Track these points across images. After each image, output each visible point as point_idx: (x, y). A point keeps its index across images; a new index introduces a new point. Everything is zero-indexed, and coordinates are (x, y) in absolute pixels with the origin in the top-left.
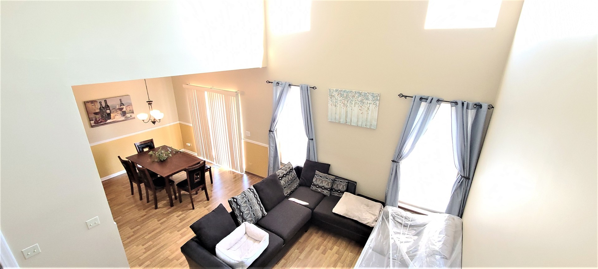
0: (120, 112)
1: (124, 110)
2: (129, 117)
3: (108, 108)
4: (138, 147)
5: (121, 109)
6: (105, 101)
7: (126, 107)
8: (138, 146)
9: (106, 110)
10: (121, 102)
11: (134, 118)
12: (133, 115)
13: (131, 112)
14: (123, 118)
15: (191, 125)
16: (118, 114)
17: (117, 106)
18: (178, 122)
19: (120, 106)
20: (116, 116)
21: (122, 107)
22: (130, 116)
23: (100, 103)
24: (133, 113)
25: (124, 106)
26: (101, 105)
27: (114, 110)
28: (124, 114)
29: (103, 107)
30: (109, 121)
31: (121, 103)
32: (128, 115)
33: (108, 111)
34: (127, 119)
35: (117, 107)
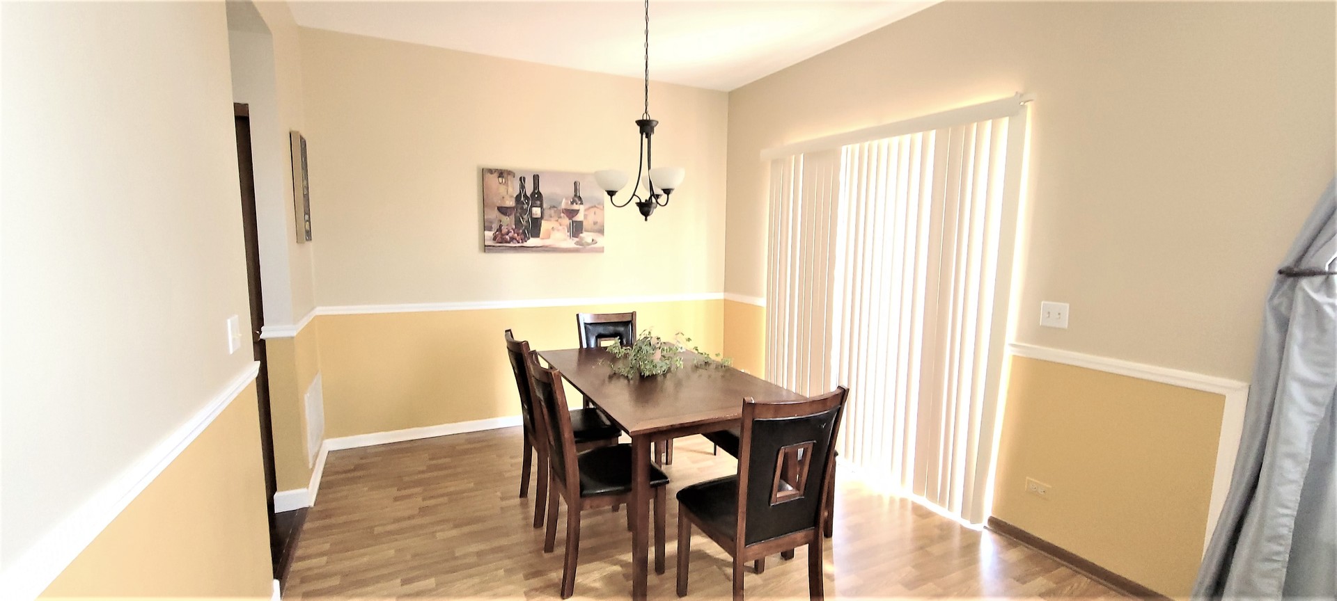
0: (566, 221)
1: (579, 217)
2: (588, 244)
3: (538, 203)
4: (585, 327)
5: (571, 213)
6: (536, 178)
7: (586, 210)
8: (585, 324)
9: (532, 206)
10: (576, 190)
11: (601, 250)
12: (601, 241)
13: (596, 227)
14: (571, 243)
15: (761, 302)
16: (560, 228)
17: (564, 200)
18: (721, 296)
19: (572, 203)
20: (554, 232)
21: (575, 207)
22: (590, 241)
23: (522, 180)
24: (601, 231)
25: (582, 204)
26: (522, 187)
27: (552, 211)
28: (576, 229)
29: (525, 196)
30: (532, 242)
31: (575, 195)
32: (587, 236)
33: (537, 211)
34: (582, 248)
35: (563, 206)
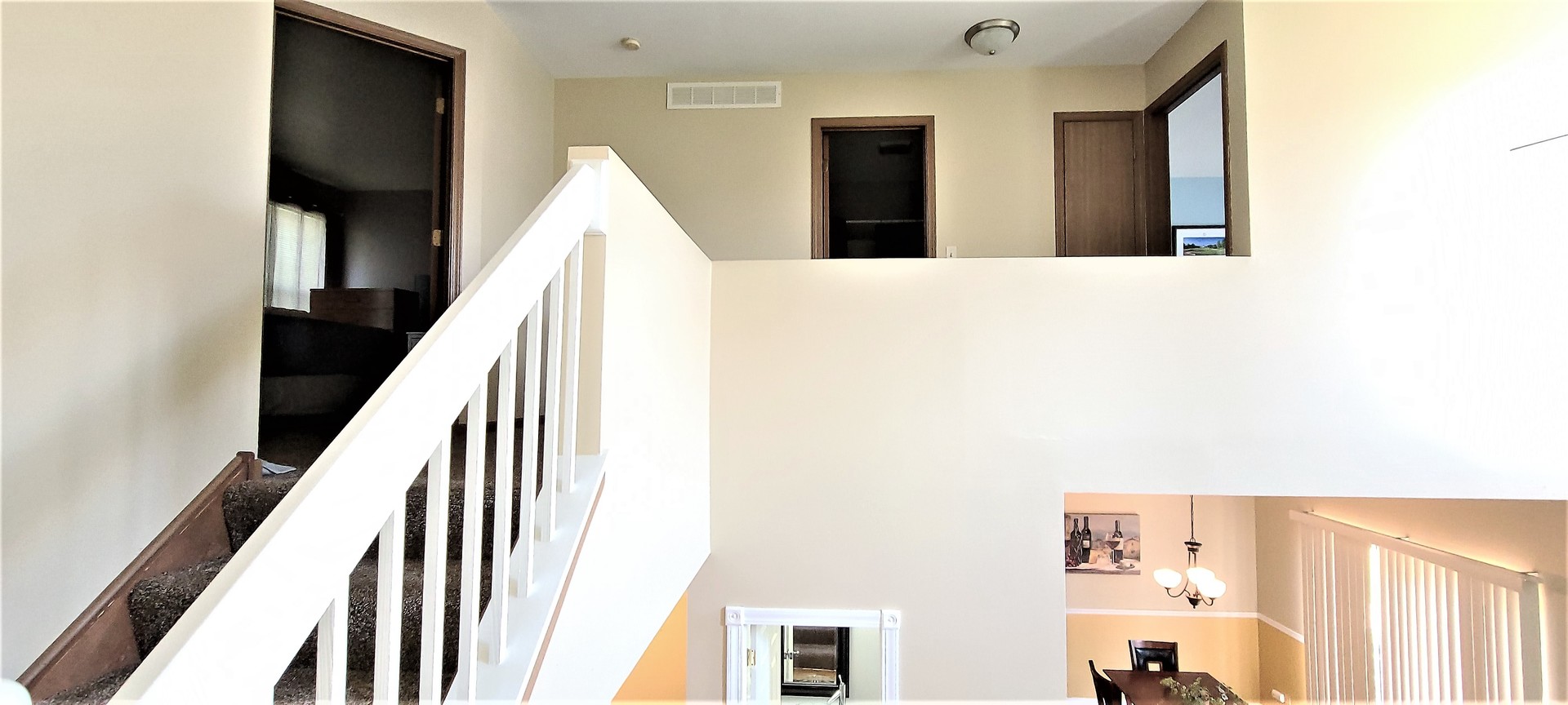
0: (1110, 550)
1: (1120, 547)
2: (1128, 568)
3: (1088, 537)
4: (1136, 652)
5: (1114, 544)
6: (1086, 519)
7: (1125, 542)
8: (1136, 648)
9: (1083, 539)
10: (1116, 528)
11: (1138, 573)
12: (1137, 566)
13: (1134, 555)
14: (1113, 567)
15: (1301, 638)
16: (1105, 555)
17: (1108, 535)
18: (1255, 615)
19: (1114, 537)
20: (1100, 559)
21: (1117, 539)
22: (1129, 566)
23: (1076, 521)
24: (1138, 558)
25: (1121, 537)
26: (1076, 526)
27: (1098, 543)
28: (1118, 556)
29: (1078, 532)
30: (1083, 566)
31: (1117, 531)
32: (1126, 562)
33: (1086, 543)
34: (1121, 571)
35: (1107, 539)
